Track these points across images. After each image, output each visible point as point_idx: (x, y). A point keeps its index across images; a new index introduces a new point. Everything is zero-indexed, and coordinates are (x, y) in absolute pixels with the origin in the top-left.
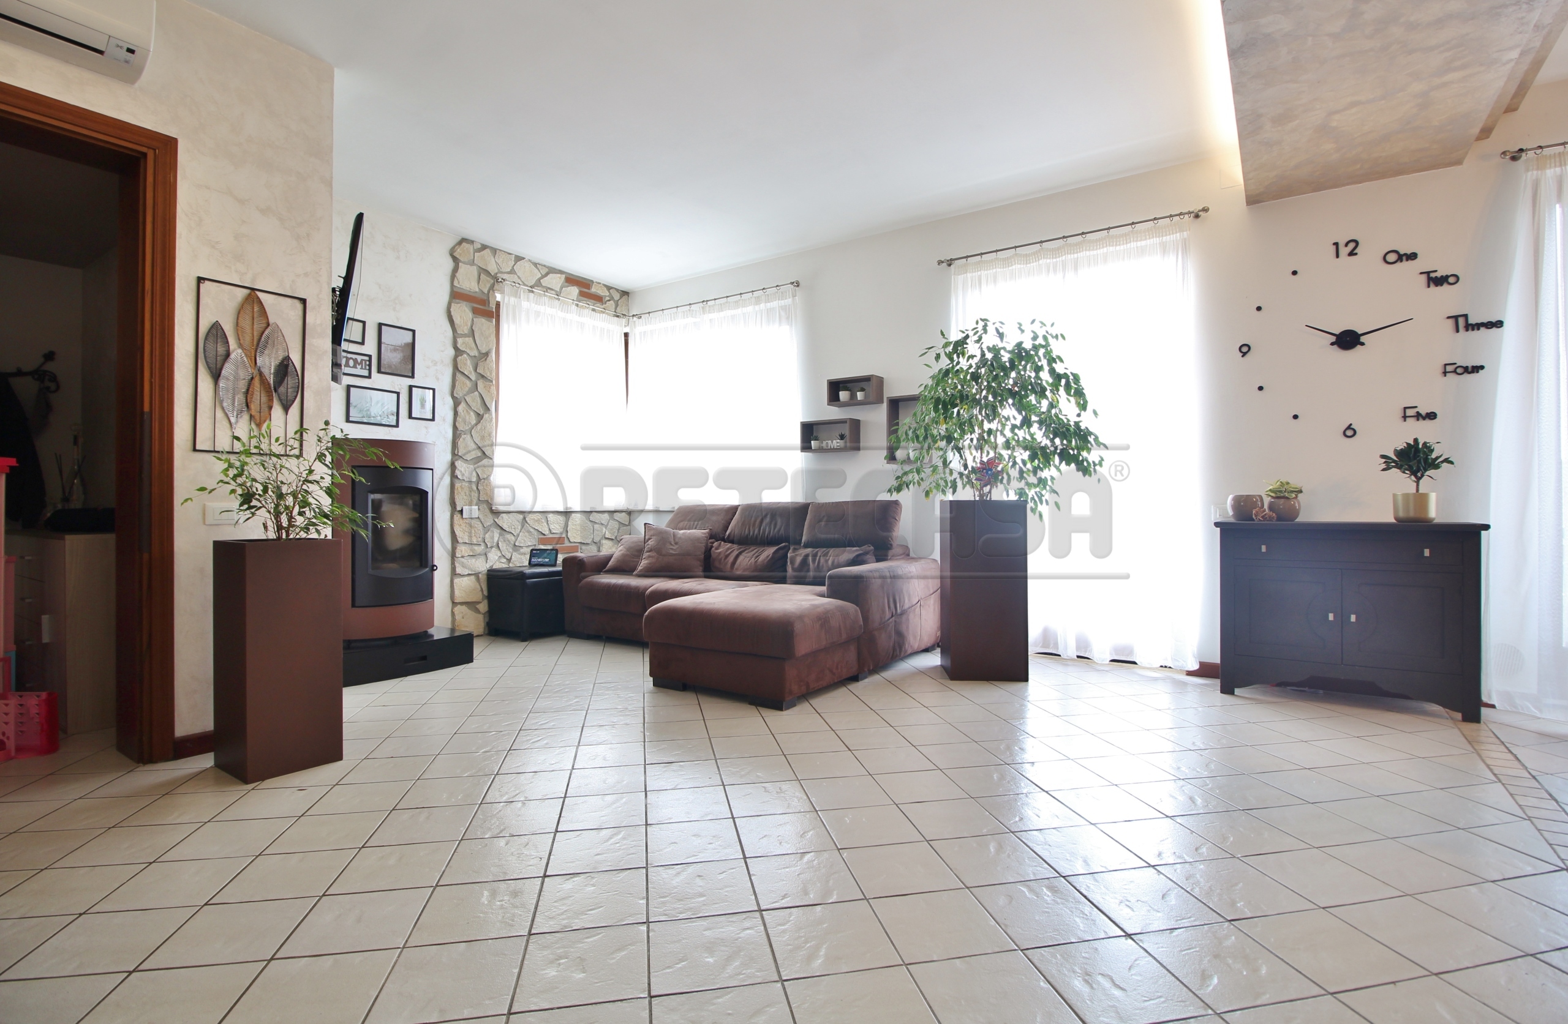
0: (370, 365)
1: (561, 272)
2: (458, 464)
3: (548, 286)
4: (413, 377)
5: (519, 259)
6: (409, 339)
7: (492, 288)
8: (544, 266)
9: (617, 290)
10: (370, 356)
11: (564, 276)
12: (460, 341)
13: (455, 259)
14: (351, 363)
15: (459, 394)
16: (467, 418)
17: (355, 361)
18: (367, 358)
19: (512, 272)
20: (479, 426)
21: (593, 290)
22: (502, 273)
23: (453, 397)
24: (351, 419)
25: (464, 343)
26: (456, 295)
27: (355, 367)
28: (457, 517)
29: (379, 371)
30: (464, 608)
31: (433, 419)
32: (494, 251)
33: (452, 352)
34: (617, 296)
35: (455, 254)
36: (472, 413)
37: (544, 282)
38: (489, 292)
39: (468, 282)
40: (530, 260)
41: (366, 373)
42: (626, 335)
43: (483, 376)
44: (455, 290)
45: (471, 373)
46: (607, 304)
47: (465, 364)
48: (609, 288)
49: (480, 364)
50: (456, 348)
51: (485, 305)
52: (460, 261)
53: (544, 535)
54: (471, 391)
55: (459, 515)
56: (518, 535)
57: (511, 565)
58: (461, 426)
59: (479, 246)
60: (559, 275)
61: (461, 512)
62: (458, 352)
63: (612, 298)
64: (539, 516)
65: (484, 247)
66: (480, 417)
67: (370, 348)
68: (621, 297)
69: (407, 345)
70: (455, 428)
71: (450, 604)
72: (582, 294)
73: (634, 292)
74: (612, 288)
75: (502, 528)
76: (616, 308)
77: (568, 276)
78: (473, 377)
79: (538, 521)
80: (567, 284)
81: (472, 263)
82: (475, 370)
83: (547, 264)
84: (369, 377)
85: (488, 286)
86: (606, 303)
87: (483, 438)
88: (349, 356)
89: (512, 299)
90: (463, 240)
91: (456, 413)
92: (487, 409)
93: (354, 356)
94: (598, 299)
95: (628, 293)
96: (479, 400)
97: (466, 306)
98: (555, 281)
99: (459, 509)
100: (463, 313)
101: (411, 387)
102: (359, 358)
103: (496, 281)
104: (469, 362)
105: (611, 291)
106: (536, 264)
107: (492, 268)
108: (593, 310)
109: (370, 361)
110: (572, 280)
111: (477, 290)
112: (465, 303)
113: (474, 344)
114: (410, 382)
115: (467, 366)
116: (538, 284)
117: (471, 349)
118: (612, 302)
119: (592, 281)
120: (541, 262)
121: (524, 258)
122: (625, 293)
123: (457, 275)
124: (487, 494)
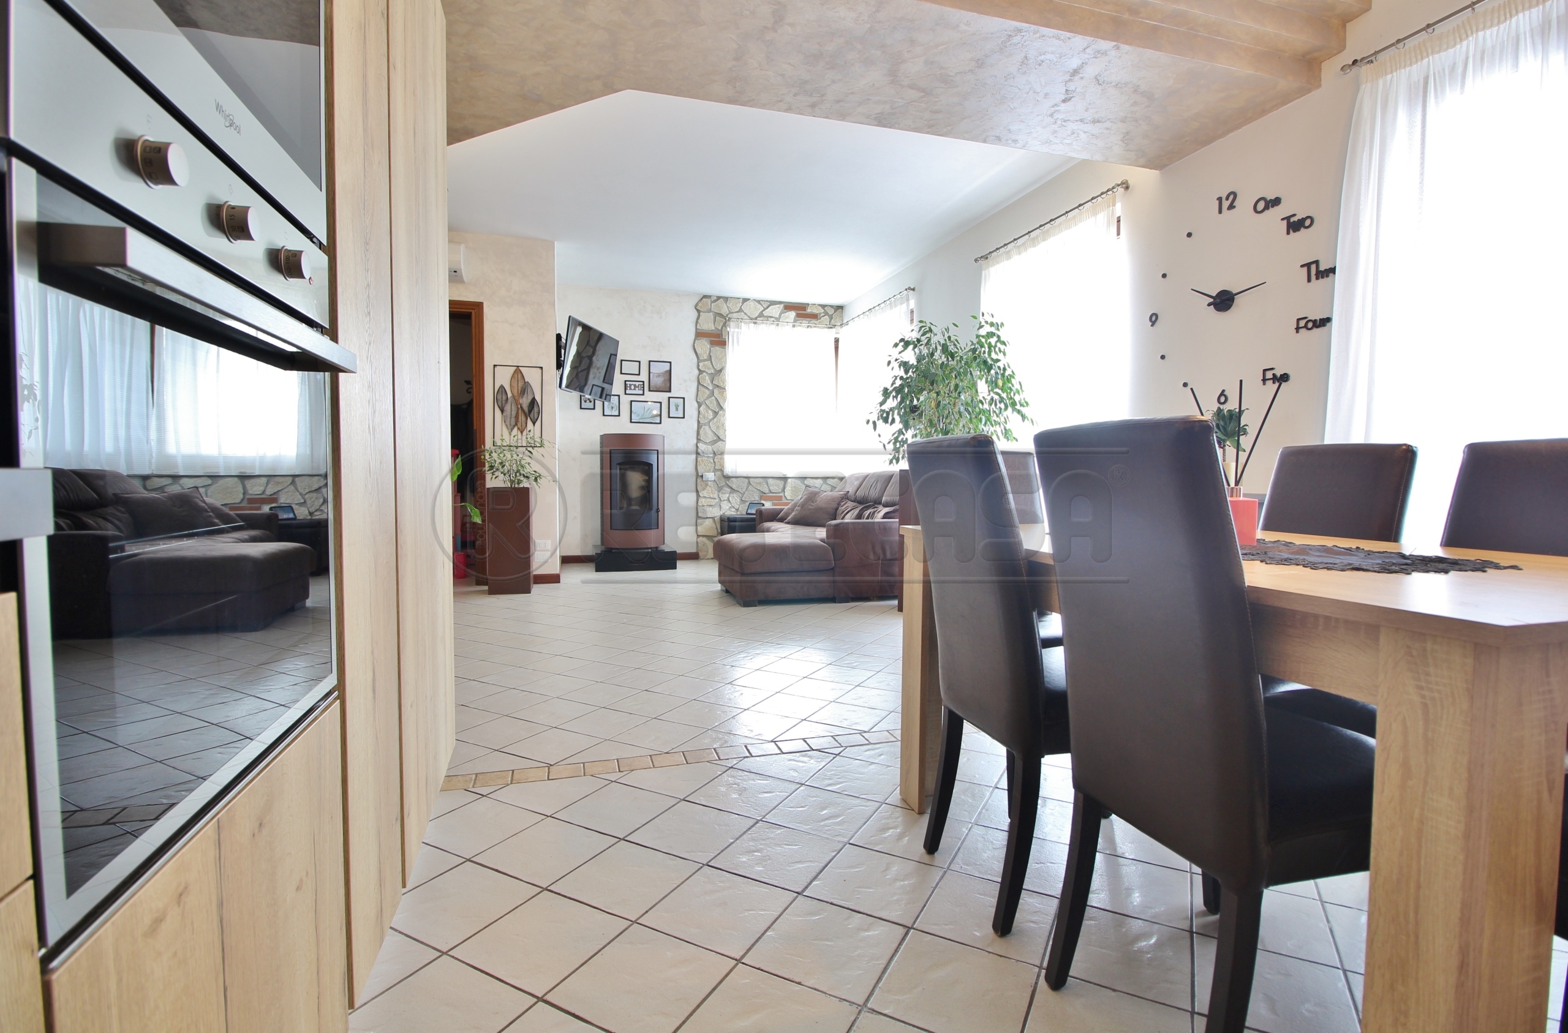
0: (643, 387)
1: (780, 303)
2: (700, 445)
3: (770, 315)
4: (670, 391)
5: (745, 300)
6: (668, 369)
7: (725, 325)
8: (767, 301)
9: (832, 306)
10: (643, 382)
11: (782, 306)
12: (701, 364)
13: (699, 311)
14: (633, 387)
15: (701, 400)
16: (706, 415)
17: (635, 385)
18: (642, 383)
19: (741, 310)
20: (715, 420)
21: (809, 310)
22: (733, 313)
23: (697, 402)
24: (632, 421)
25: (704, 365)
26: (699, 334)
27: (635, 389)
28: (699, 480)
29: (650, 390)
30: (704, 539)
31: (684, 418)
32: (726, 299)
33: (697, 372)
34: (831, 311)
35: (698, 308)
36: (710, 411)
37: (766, 313)
38: (722, 328)
39: (708, 325)
40: (755, 300)
41: (641, 392)
42: (837, 341)
43: (718, 386)
44: (698, 331)
45: (709, 384)
46: (822, 319)
47: (705, 379)
48: (823, 306)
49: (715, 378)
50: (699, 369)
51: (719, 338)
52: (701, 312)
53: (765, 493)
54: (709, 397)
55: (701, 479)
56: (744, 493)
57: (738, 513)
58: (702, 422)
59: (716, 298)
60: (779, 305)
61: (702, 476)
62: (701, 372)
63: (826, 314)
64: (761, 480)
65: (719, 298)
66: (716, 413)
67: (644, 377)
68: (835, 312)
69: (666, 371)
70: (698, 422)
71: (696, 536)
72: (798, 316)
73: (845, 306)
74: (827, 306)
75: (731, 488)
76: (830, 321)
77: (787, 304)
78: (711, 388)
79: (760, 483)
80: (785, 311)
81: (710, 311)
82: (712, 383)
83: (769, 300)
84: (643, 394)
85: (722, 324)
86: (820, 319)
87: (718, 427)
88: (631, 383)
89: (736, 330)
90: (705, 297)
91: (699, 412)
92: (721, 408)
93: (634, 383)
94: (814, 316)
95: (842, 307)
96: (715, 402)
97: (706, 341)
98: (775, 311)
99: (700, 474)
100: (704, 346)
101: (669, 398)
102: (637, 384)
103: (726, 320)
104: (707, 377)
105: (825, 308)
106: (759, 301)
107: (724, 311)
108: (808, 327)
109: (644, 385)
110: (789, 307)
111: (714, 329)
112: (705, 339)
113: (711, 365)
114: (668, 395)
115: (707, 381)
116: (761, 315)
117: (709, 369)
118: (827, 317)
119: (808, 304)
120: (763, 299)
121: (749, 299)
122: (840, 308)
123: (699, 321)
124: (720, 465)
